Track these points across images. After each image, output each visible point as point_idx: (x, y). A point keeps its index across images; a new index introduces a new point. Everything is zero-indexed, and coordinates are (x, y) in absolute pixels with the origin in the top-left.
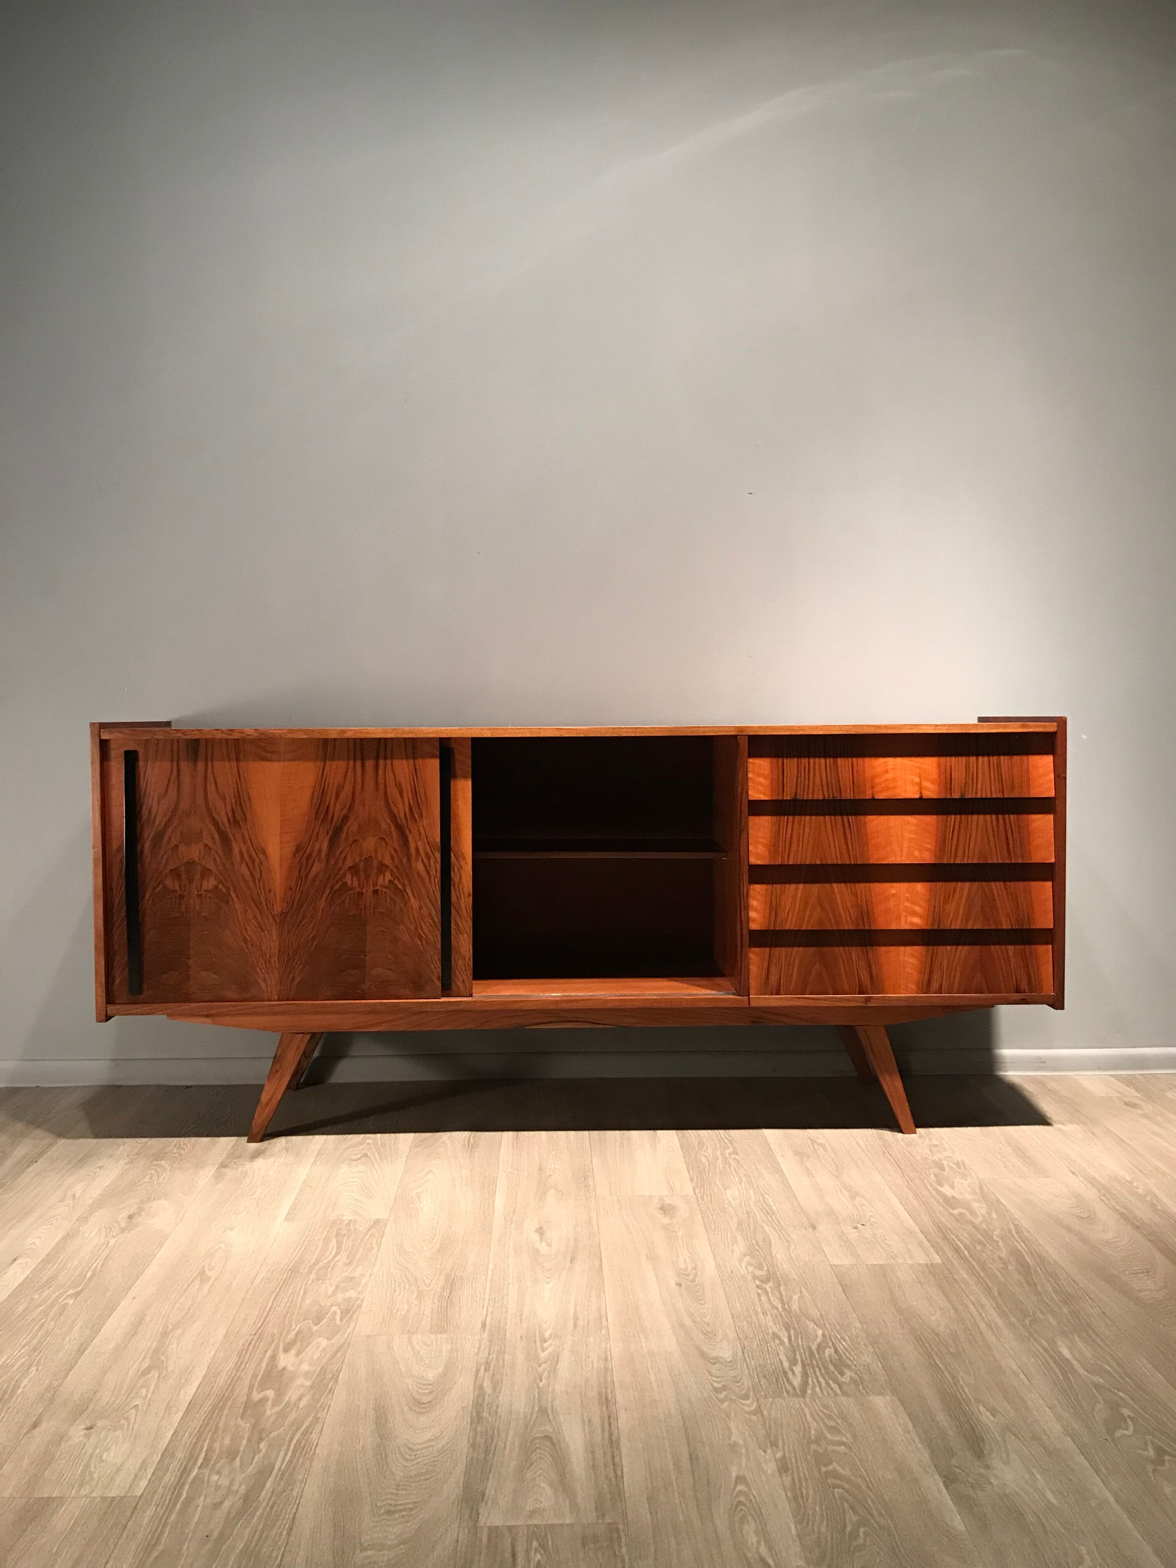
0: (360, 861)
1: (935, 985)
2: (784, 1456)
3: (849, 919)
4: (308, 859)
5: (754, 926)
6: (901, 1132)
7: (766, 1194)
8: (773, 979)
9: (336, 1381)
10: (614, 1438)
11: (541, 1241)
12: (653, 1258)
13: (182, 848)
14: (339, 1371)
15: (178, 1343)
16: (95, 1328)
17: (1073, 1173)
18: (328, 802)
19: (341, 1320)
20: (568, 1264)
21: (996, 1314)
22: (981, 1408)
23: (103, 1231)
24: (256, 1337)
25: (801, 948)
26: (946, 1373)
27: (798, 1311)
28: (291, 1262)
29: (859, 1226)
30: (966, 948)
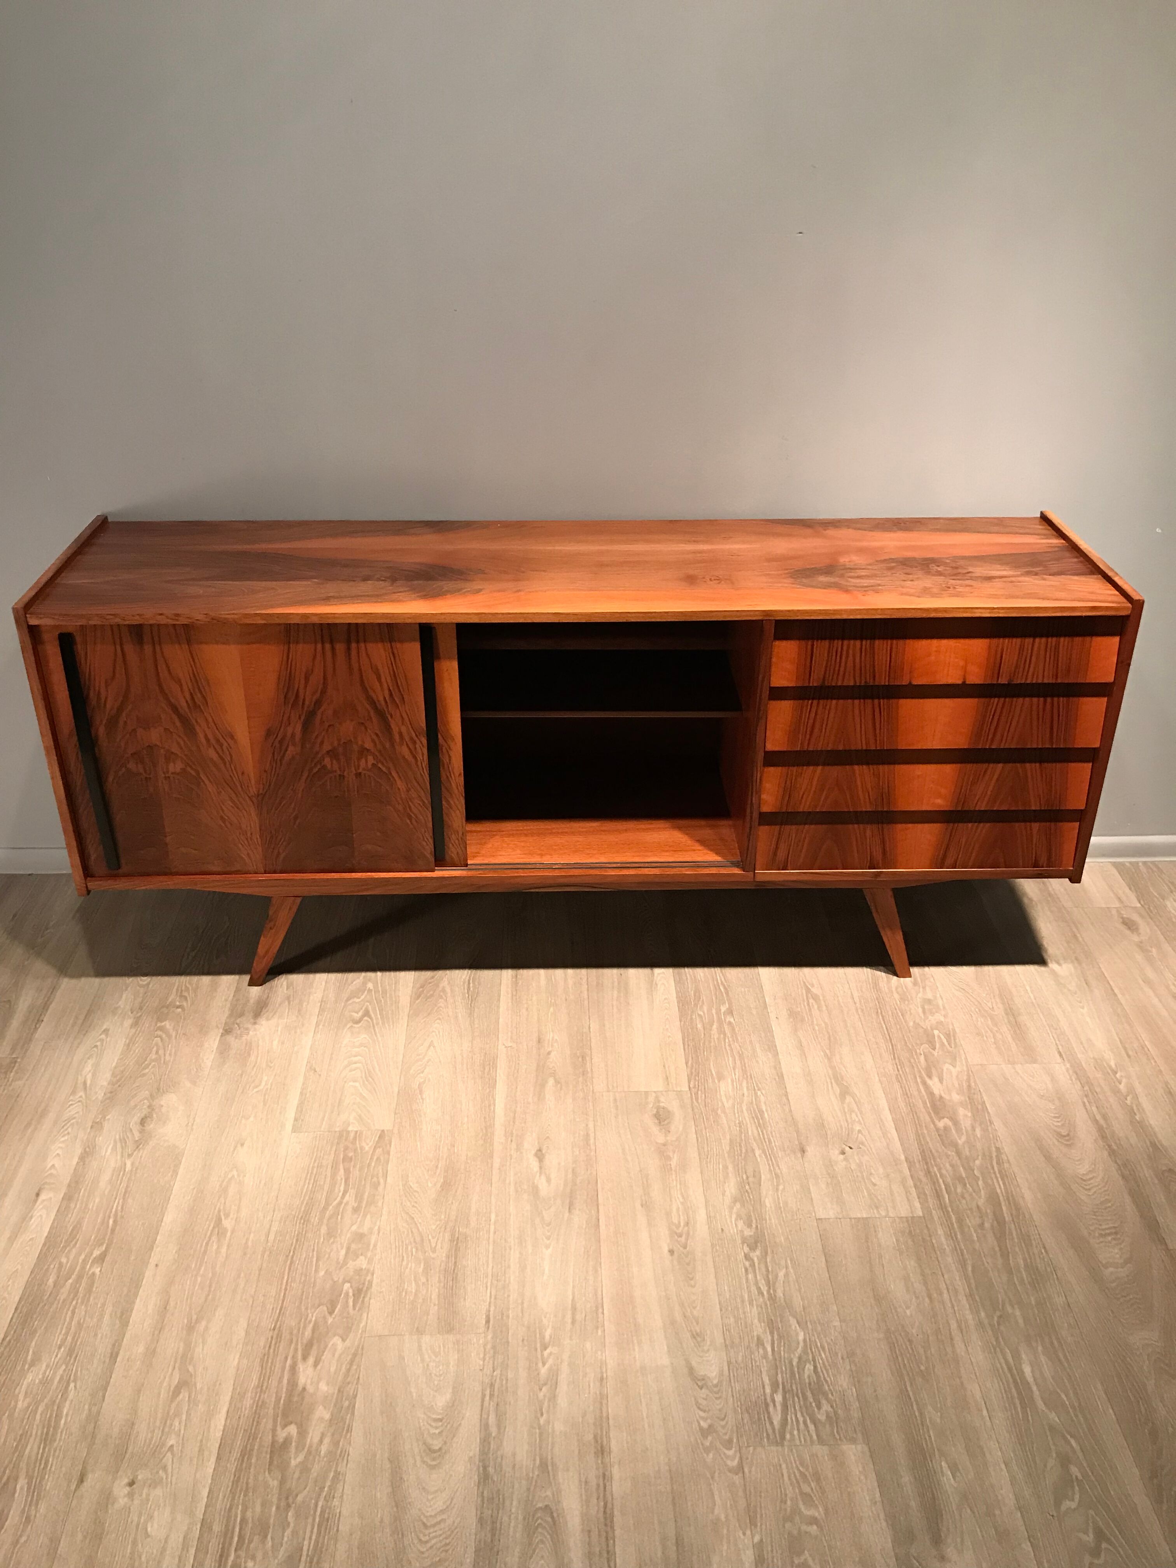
0: (339, 744)
1: (949, 861)
2: (761, 1540)
3: (867, 800)
4: (281, 742)
5: (765, 809)
6: (896, 974)
7: (759, 1090)
8: (781, 855)
9: (353, 1414)
10: (608, 1512)
11: (541, 1173)
12: (647, 1206)
13: (140, 731)
14: (355, 1397)
15: (204, 1343)
16: (123, 1318)
17: (1061, 1055)
18: (296, 686)
19: (354, 1308)
20: (567, 1214)
21: (968, 1306)
22: (943, 1463)
23: (119, 1145)
24: (276, 1331)
25: (813, 826)
26: (915, 1407)
27: (782, 1301)
28: (302, 1203)
29: (847, 1149)
30: (989, 824)
